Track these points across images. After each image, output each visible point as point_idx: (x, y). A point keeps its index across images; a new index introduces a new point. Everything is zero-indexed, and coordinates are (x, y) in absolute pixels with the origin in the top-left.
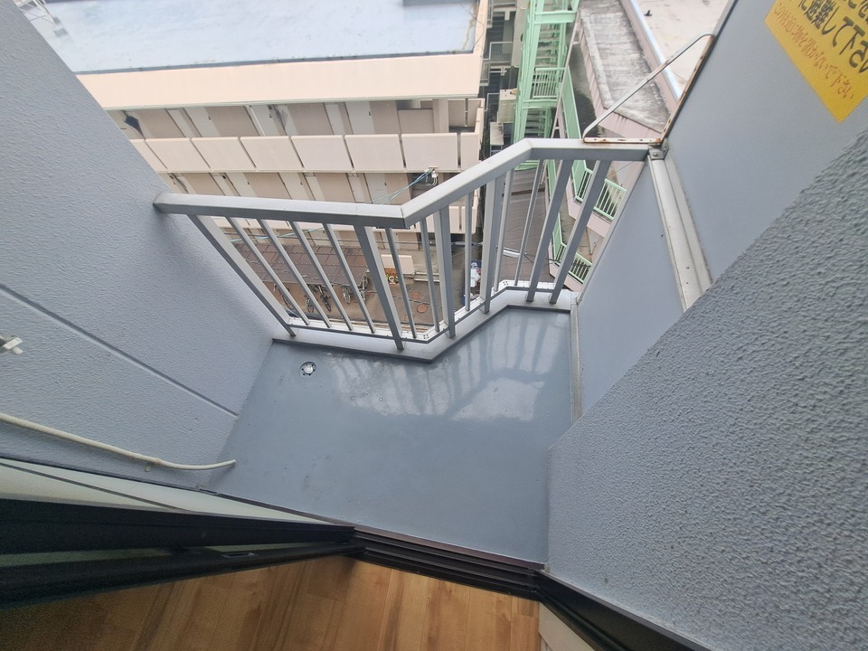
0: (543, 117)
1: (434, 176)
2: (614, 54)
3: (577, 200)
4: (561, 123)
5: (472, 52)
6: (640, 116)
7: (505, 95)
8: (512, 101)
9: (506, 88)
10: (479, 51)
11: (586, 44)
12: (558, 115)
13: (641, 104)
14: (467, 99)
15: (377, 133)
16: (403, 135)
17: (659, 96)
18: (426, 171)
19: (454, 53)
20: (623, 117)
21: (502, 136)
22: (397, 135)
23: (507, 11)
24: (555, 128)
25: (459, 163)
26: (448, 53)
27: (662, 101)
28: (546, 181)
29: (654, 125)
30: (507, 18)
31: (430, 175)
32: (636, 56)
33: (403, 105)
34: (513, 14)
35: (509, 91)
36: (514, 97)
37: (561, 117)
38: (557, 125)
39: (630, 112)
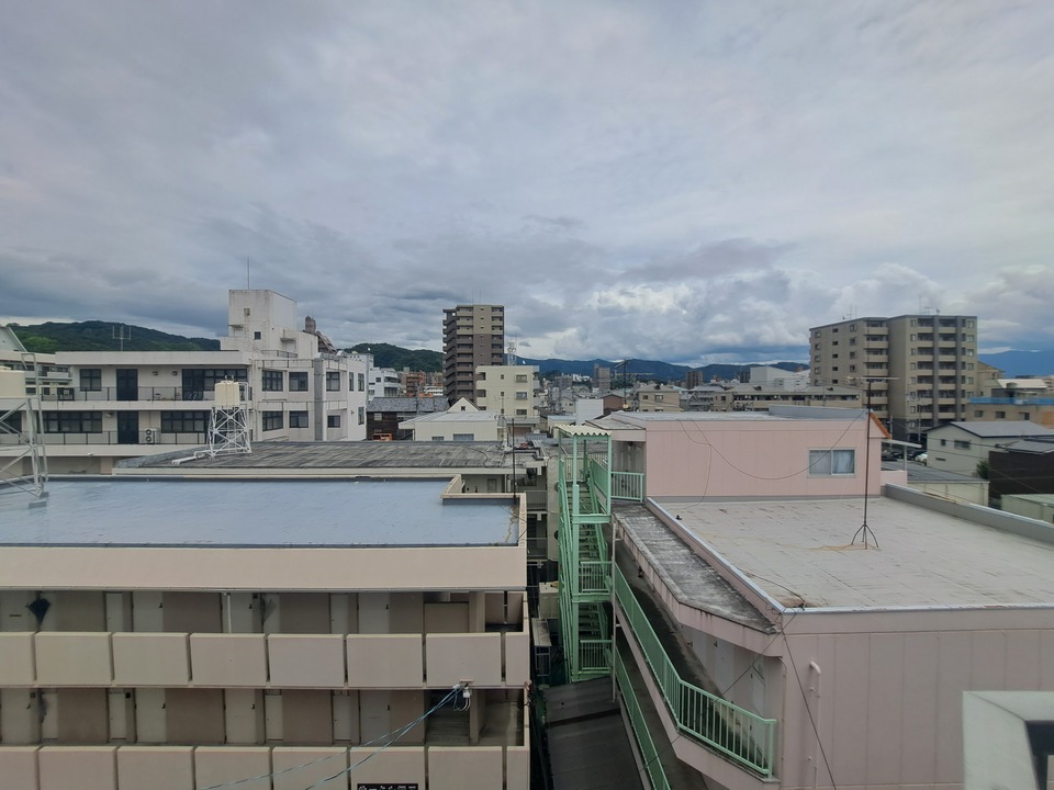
0: (595, 612)
1: (467, 695)
2: (664, 550)
3: (681, 730)
4: (622, 619)
5: (517, 545)
6: (727, 611)
7: (545, 588)
8: (553, 594)
9: (545, 581)
10: (523, 545)
11: (631, 540)
12: (616, 611)
13: (717, 598)
14: (506, 592)
15: (392, 631)
16: (428, 636)
17: (733, 589)
18: (455, 687)
19: (496, 545)
20: (707, 613)
21: (548, 635)
22: (420, 636)
23: (539, 514)
24: (615, 626)
25: (504, 675)
26: (490, 545)
27: (738, 593)
28: (619, 698)
29: (748, 622)
30: (539, 518)
31: (460, 692)
32: (686, 551)
33: (431, 598)
34: (544, 516)
35: (549, 584)
36: (556, 591)
37: (620, 612)
38: (618, 622)
39: (713, 608)
